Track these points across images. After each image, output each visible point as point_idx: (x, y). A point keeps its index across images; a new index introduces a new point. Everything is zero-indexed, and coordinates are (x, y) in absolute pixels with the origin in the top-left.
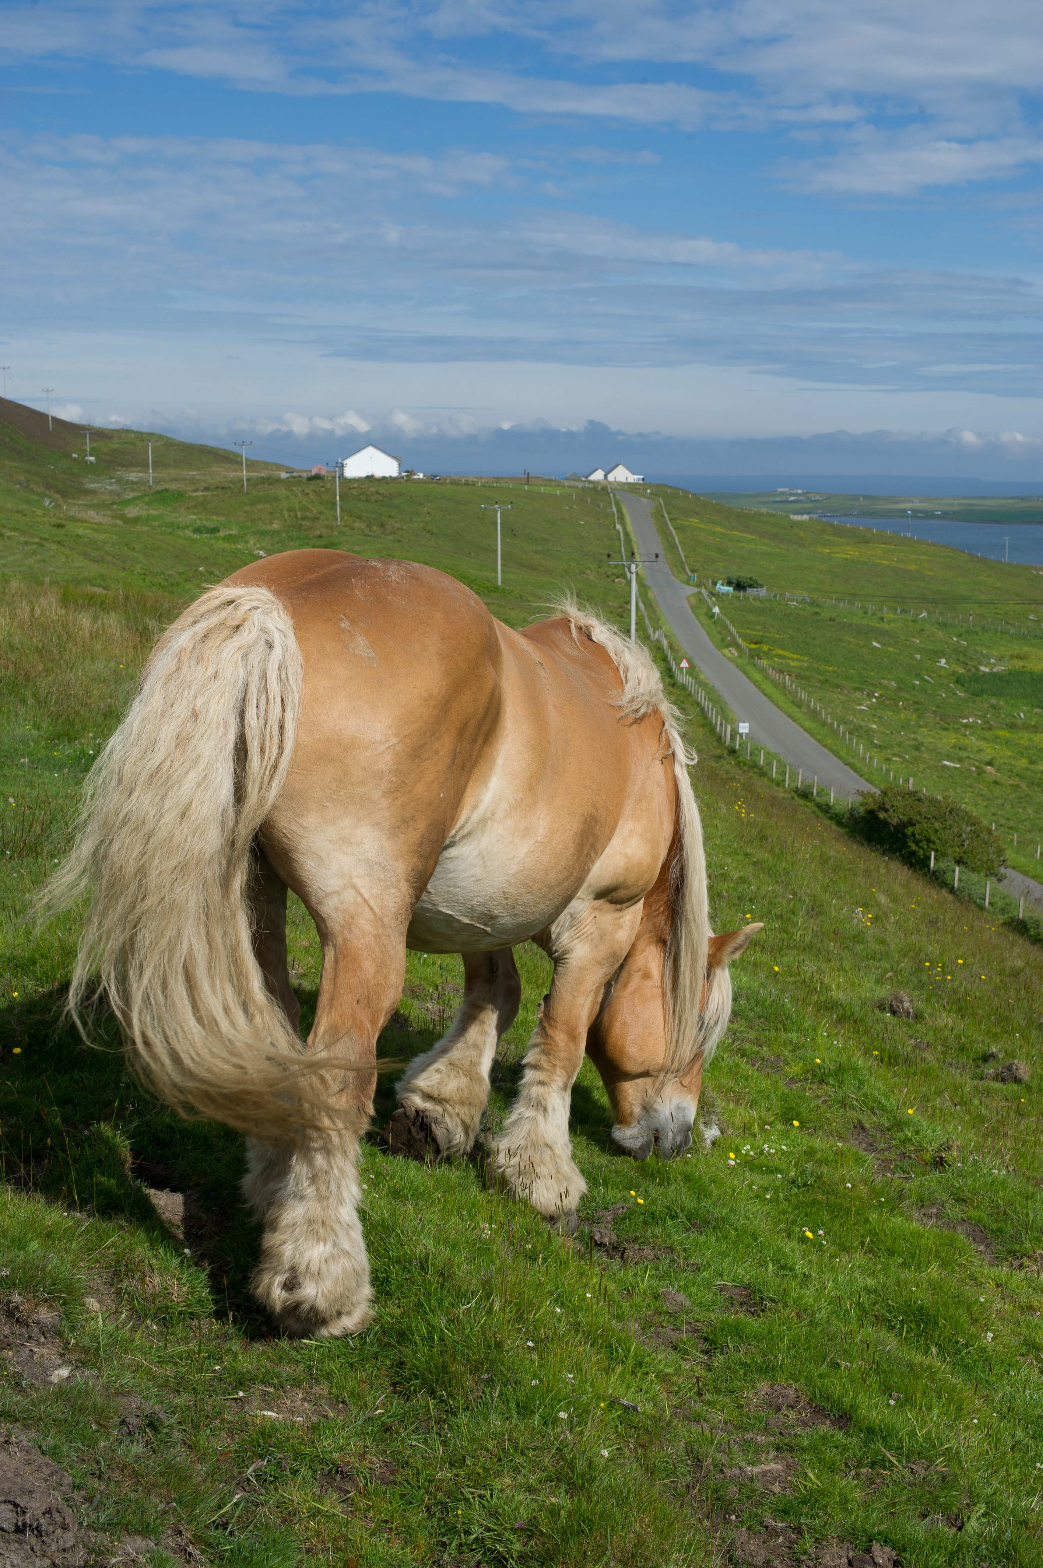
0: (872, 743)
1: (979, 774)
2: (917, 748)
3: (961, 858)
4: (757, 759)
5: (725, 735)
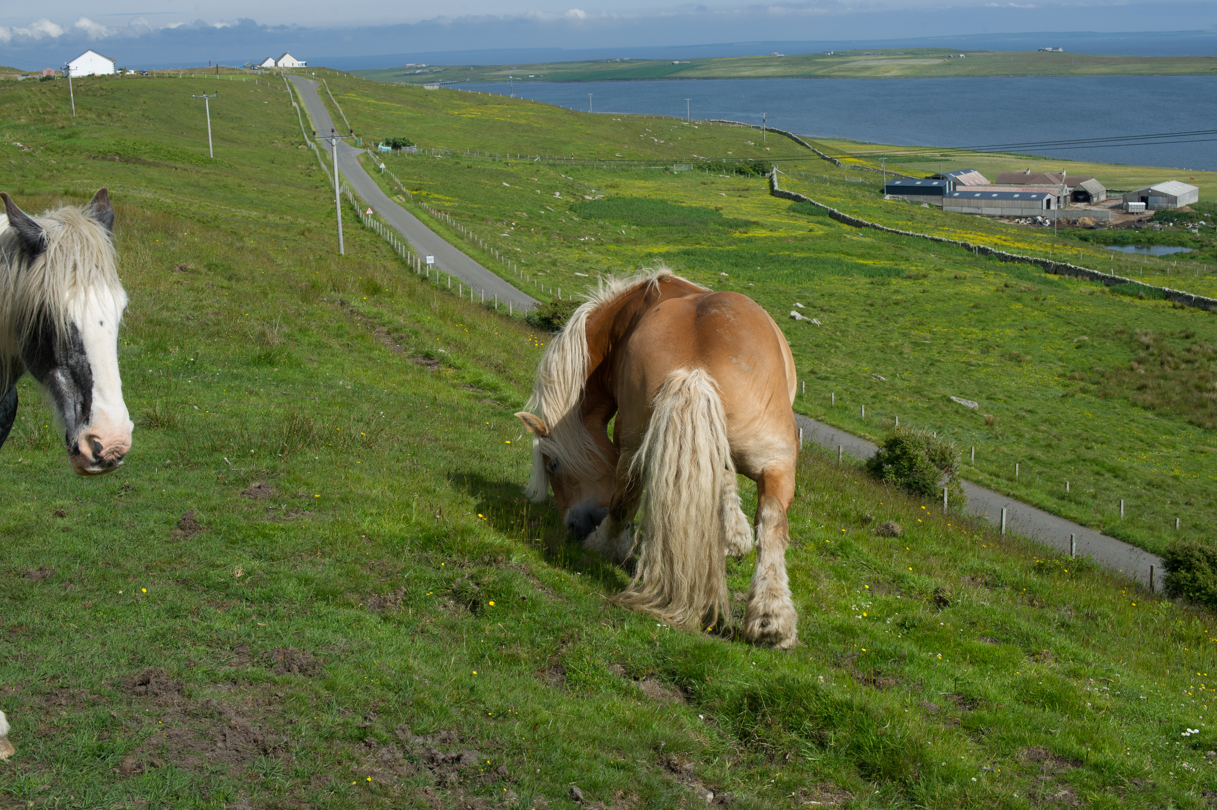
2: (554, 264)
4: (445, 283)
5: (416, 266)
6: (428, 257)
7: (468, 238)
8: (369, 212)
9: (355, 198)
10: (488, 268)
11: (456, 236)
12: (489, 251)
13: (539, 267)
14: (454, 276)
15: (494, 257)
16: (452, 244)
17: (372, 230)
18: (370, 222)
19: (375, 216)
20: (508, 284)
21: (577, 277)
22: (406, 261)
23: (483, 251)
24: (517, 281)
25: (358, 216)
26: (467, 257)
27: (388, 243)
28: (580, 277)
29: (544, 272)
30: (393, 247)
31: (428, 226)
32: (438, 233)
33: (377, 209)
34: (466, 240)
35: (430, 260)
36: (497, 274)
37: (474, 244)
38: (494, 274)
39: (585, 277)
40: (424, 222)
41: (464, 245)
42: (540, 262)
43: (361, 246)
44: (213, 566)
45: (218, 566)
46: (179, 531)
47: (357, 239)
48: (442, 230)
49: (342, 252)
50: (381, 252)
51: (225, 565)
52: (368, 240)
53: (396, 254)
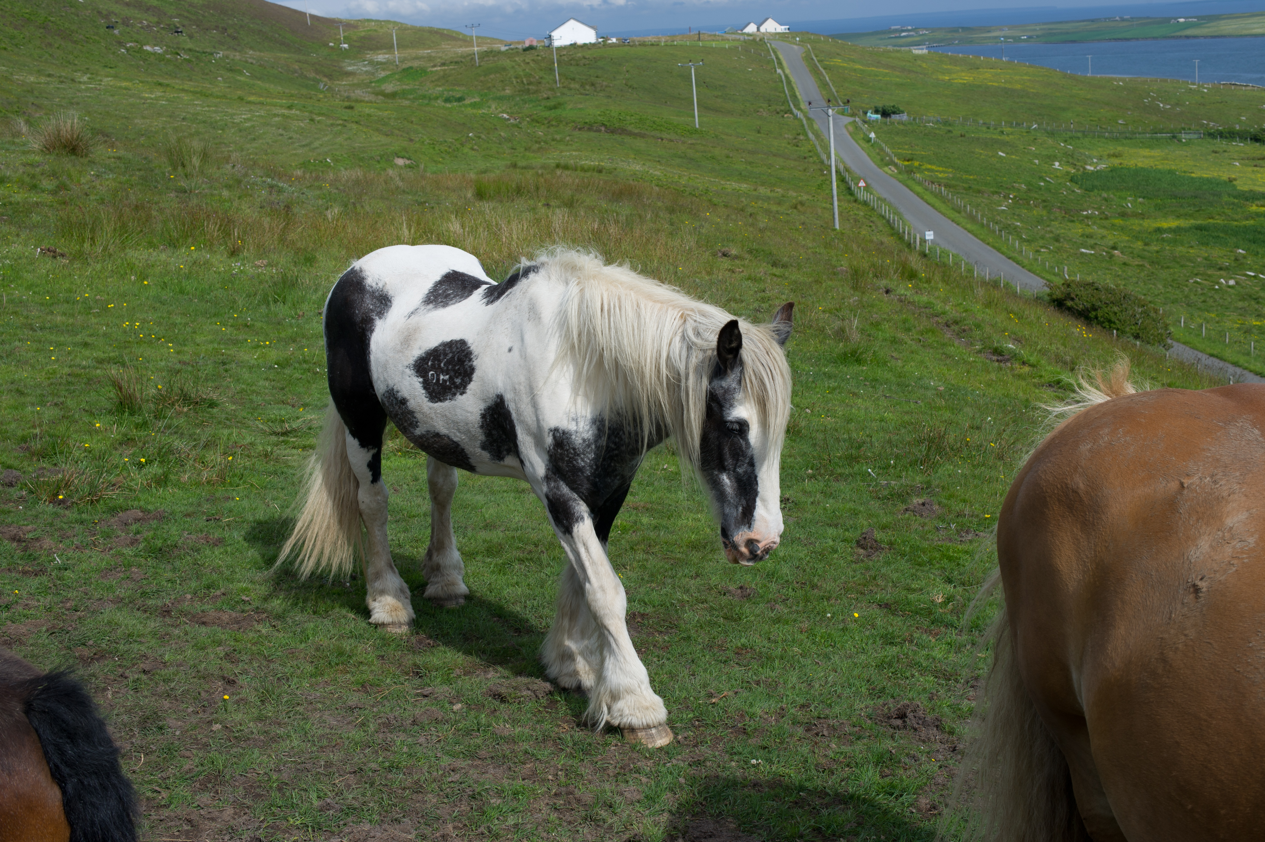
0: (1021, 238)
1: (1110, 258)
2: (1057, 239)
3: (1138, 334)
4: (945, 260)
5: (915, 242)
6: (927, 233)
7: (966, 212)
8: (862, 184)
9: (847, 169)
10: (988, 244)
11: (953, 209)
12: (988, 226)
13: (1041, 242)
14: (954, 252)
15: (994, 232)
16: (949, 218)
17: (865, 203)
18: (862, 196)
19: (867, 188)
20: (1010, 261)
21: (1082, 253)
22: (904, 236)
23: (983, 226)
24: (1020, 258)
25: (849, 189)
26: (965, 232)
27: (883, 217)
28: (1086, 254)
29: (1047, 248)
30: (888, 221)
31: (922, 198)
32: (933, 206)
33: (869, 182)
34: (963, 214)
35: (930, 235)
36: (999, 250)
37: (972, 218)
38: (994, 251)
39: (1091, 254)
40: (918, 194)
41: (961, 220)
42: (1043, 238)
43: (856, 221)
44: (909, 589)
45: (914, 590)
46: (861, 551)
47: (851, 213)
48: (938, 203)
49: (837, 227)
50: (877, 227)
51: (921, 590)
52: (862, 213)
53: (892, 228)
